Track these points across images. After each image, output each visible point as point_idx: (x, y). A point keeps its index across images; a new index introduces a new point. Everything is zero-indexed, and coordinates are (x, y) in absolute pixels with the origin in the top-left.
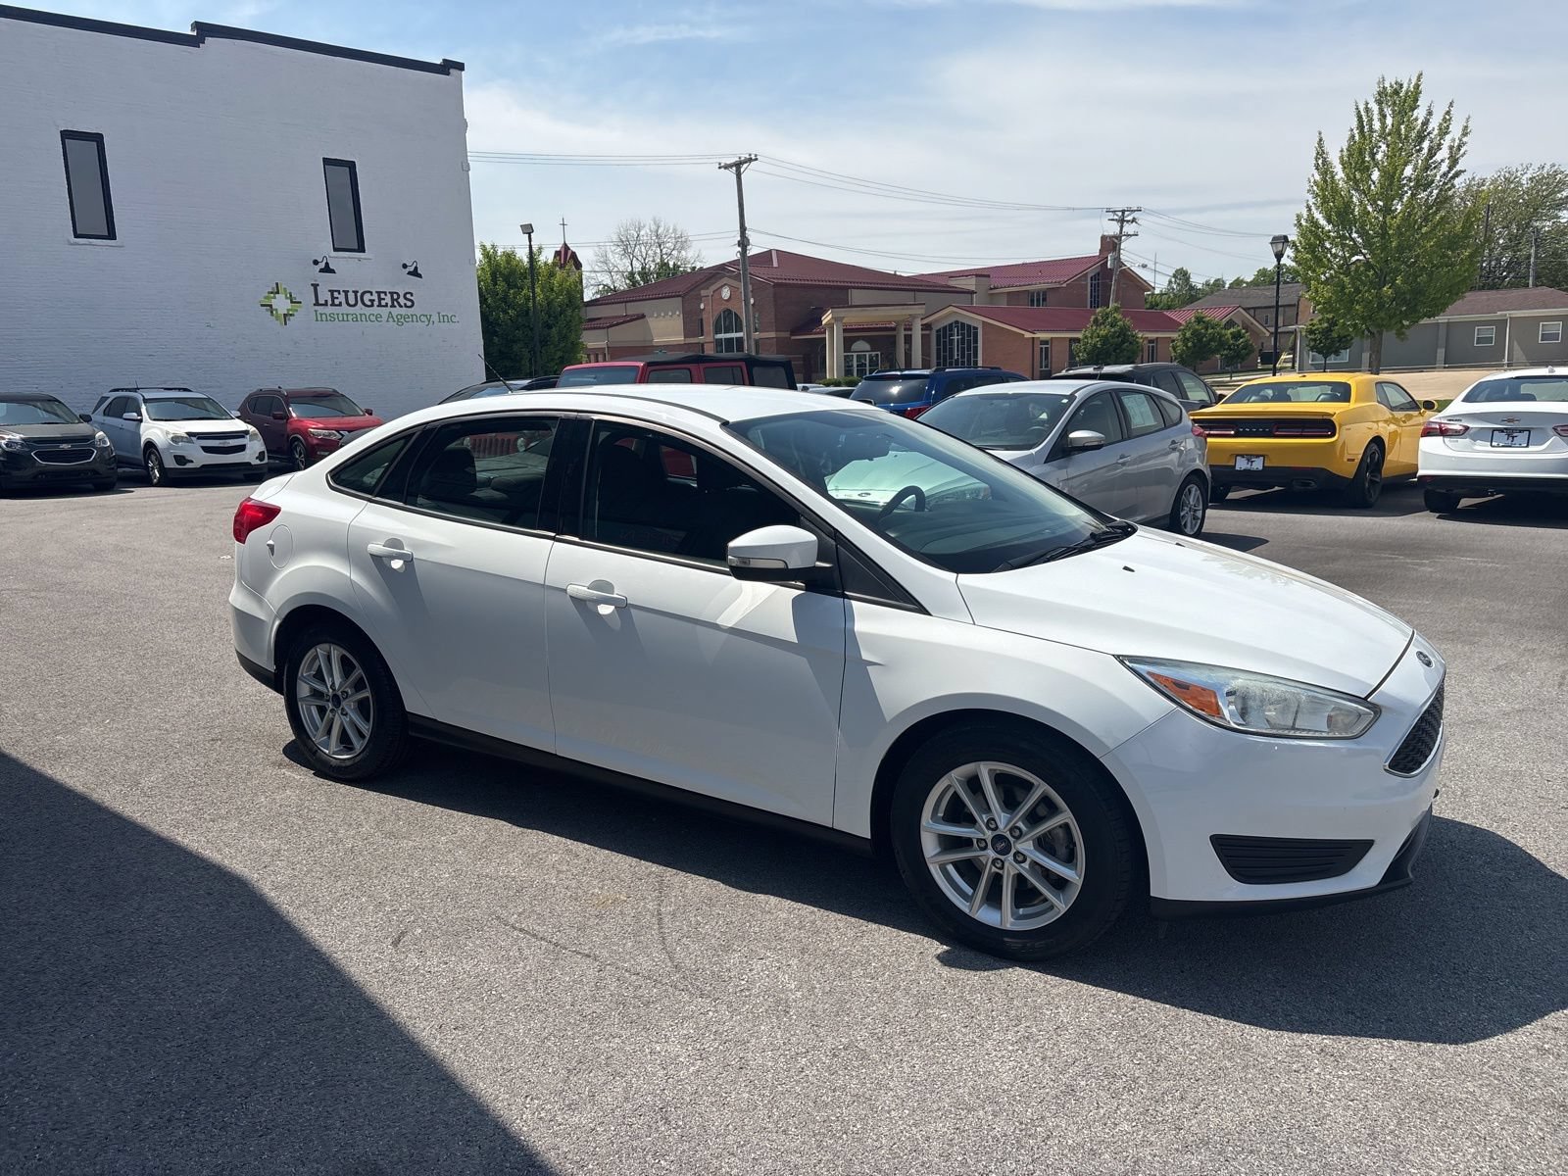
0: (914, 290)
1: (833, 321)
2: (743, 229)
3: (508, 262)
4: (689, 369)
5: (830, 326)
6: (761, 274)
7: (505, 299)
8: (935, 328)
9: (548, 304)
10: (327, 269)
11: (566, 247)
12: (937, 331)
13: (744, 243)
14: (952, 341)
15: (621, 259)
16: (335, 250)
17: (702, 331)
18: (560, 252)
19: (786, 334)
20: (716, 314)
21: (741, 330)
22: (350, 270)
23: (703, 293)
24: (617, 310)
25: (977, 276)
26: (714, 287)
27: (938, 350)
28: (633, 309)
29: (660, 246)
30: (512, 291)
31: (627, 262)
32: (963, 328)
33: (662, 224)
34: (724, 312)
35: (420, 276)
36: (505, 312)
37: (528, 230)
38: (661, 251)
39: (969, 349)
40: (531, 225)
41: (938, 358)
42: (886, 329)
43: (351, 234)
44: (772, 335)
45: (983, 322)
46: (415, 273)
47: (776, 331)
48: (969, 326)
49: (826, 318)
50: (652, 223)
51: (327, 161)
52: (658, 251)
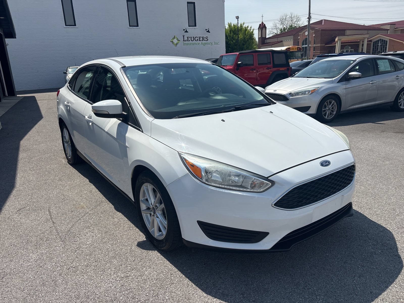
0: (368, 30)
1: (338, 40)
2: (310, 13)
3: (234, 27)
4: (253, 55)
5: (337, 42)
6: (318, 27)
7: (233, 38)
8: (373, 41)
9: (244, 39)
10: (186, 32)
11: (263, 23)
12: (374, 42)
13: (309, 18)
14: (378, 45)
15: (280, 26)
16: (189, 26)
17: (298, 44)
18: (261, 24)
19: (324, 45)
20: (303, 40)
21: (306, 45)
22: (193, 32)
23: (300, 34)
24: (275, 40)
25: (391, 24)
26: (303, 32)
27: (373, 48)
28: (280, 39)
29: (292, 21)
30: (234, 35)
31: (282, 26)
32: (382, 41)
33: (293, 14)
34: (305, 39)
35: (209, 32)
36: (232, 41)
37: (237, 18)
38: (292, 22)
39: (384, 48)
40: (238, 16)
41: (373, 50)
42: (356, 42)
43: (193, 22)
44: (319, 45)
45: (389, 39)
46: (208, 32)
47: (320, 44)
48: (384, 41)
49: (336, 39)
50: (290, 14)
51: (188, 3)
52: (291, 22)
